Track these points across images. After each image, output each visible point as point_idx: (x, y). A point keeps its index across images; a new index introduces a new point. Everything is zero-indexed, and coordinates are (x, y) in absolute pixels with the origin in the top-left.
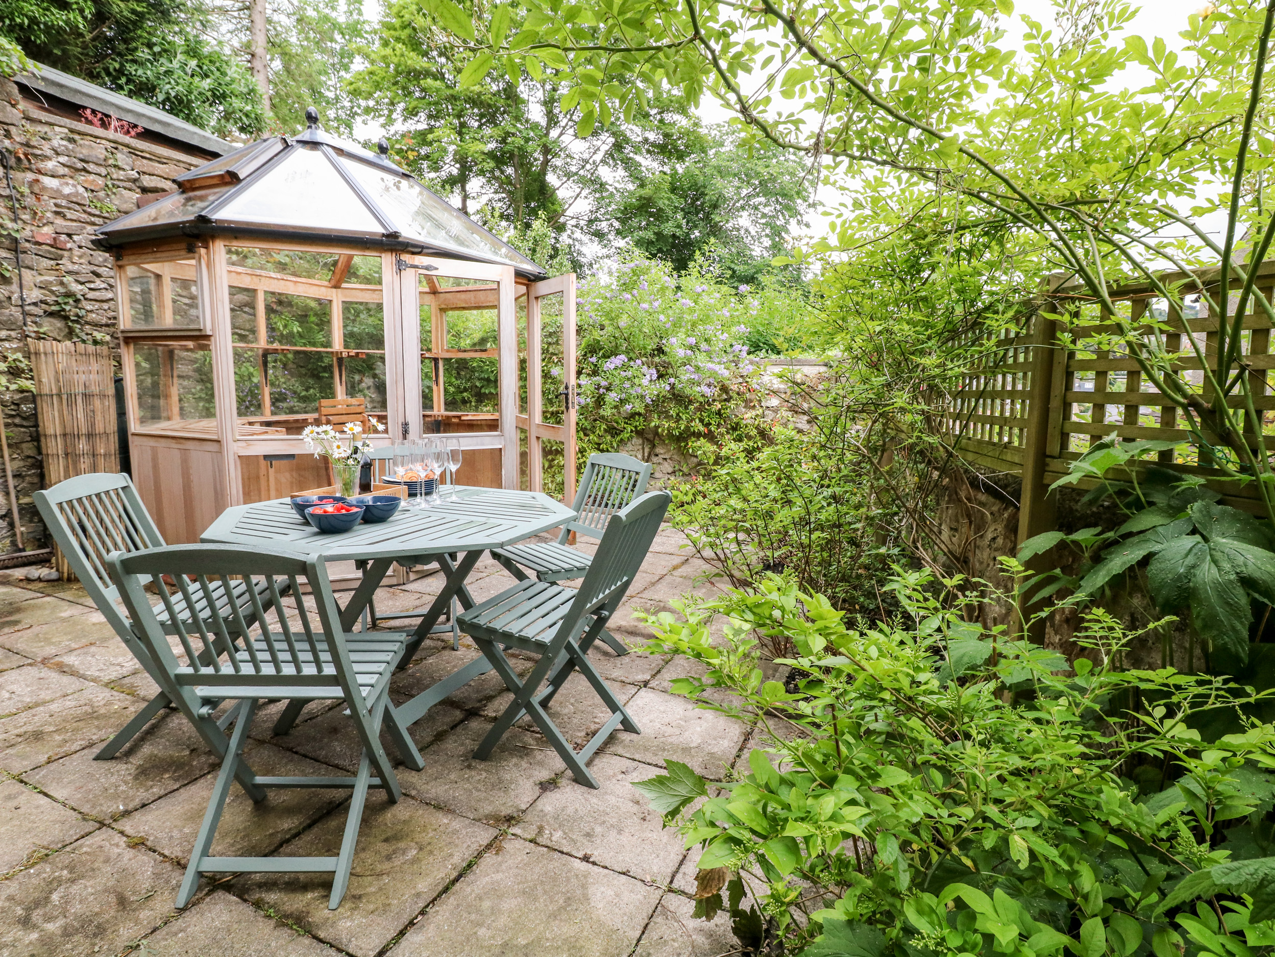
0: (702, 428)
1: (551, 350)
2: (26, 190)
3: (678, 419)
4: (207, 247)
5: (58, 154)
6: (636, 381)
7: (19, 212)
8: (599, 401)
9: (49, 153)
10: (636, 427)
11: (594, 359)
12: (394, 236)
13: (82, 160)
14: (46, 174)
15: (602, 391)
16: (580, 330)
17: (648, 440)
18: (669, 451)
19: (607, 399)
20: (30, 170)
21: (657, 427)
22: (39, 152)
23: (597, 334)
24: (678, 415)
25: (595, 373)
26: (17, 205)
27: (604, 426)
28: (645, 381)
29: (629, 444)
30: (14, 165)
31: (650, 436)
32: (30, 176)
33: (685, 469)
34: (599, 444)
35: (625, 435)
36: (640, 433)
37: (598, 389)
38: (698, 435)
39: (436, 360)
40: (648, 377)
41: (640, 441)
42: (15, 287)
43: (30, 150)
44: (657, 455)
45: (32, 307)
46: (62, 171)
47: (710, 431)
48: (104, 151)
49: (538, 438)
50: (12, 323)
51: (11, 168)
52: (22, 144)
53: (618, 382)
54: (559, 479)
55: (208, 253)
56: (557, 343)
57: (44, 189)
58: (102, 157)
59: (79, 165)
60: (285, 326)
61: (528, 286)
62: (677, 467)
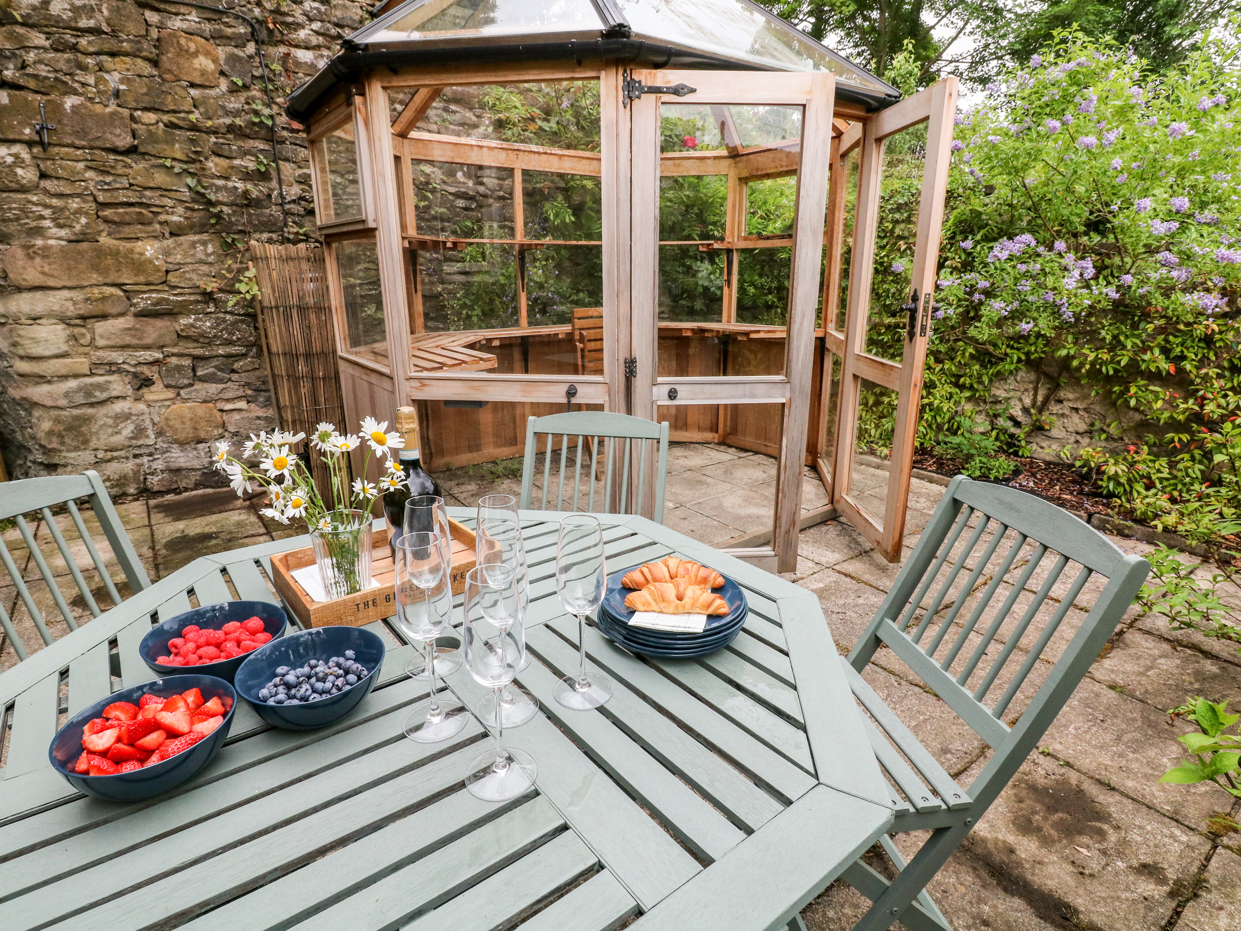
0: (1165, 366)
1: (898, 231)
2: (277, 67)
3: (1116, 344)
4: (363, 94)
5: (311, 20)
6: (1050, 281)
7: (274, 94)
8: (971, 314)
9: (301, 19)
10: (1027, 354)
11: (968, 244)
12: (618, 32)
13: (337, 25)
14: (297, 46)
15: (977, 297)
16: (950, 195)
17: (1047, 375)
18: (1086, 397)
19: (984, 311)
20: (282, 42)
21: (1069, 358)
22: (290, 19)
23: (977, 203)
24: (1115, 337)
25: (967, 266)
26: (271, 87)
27: (971, 350)
28: (1070, 282)
29: (1011, 380)
30: (266, 39)
31: (1053, 370)
32: (283, 49)
33: (1113, 429)
34: (959, 377)
35: (1007, 366)
36: (1031, 364)
37: (971, 294)
38: (1156, 377)
39: (729, 252)
40: (1076, 273)
41: (1032, 376)
42: (274, 184)
43: (280, 18)
44: (1060, 401)
45: (292, 206)
46: (315, 40)
47: (1181, 371)
48: (360, 12)
49: (855, 377)
50: (274, 224)
51: (263, 42)
52: (271, 11)
53: (1010, 282)
54: (887, 424)
55: (365, 103)
56: (908, 220)
57: (297, 64)
58: (357, 18)
59: (333, 31)
60: (557, 215)
61: (865, 121)
62: (1098, 425)
